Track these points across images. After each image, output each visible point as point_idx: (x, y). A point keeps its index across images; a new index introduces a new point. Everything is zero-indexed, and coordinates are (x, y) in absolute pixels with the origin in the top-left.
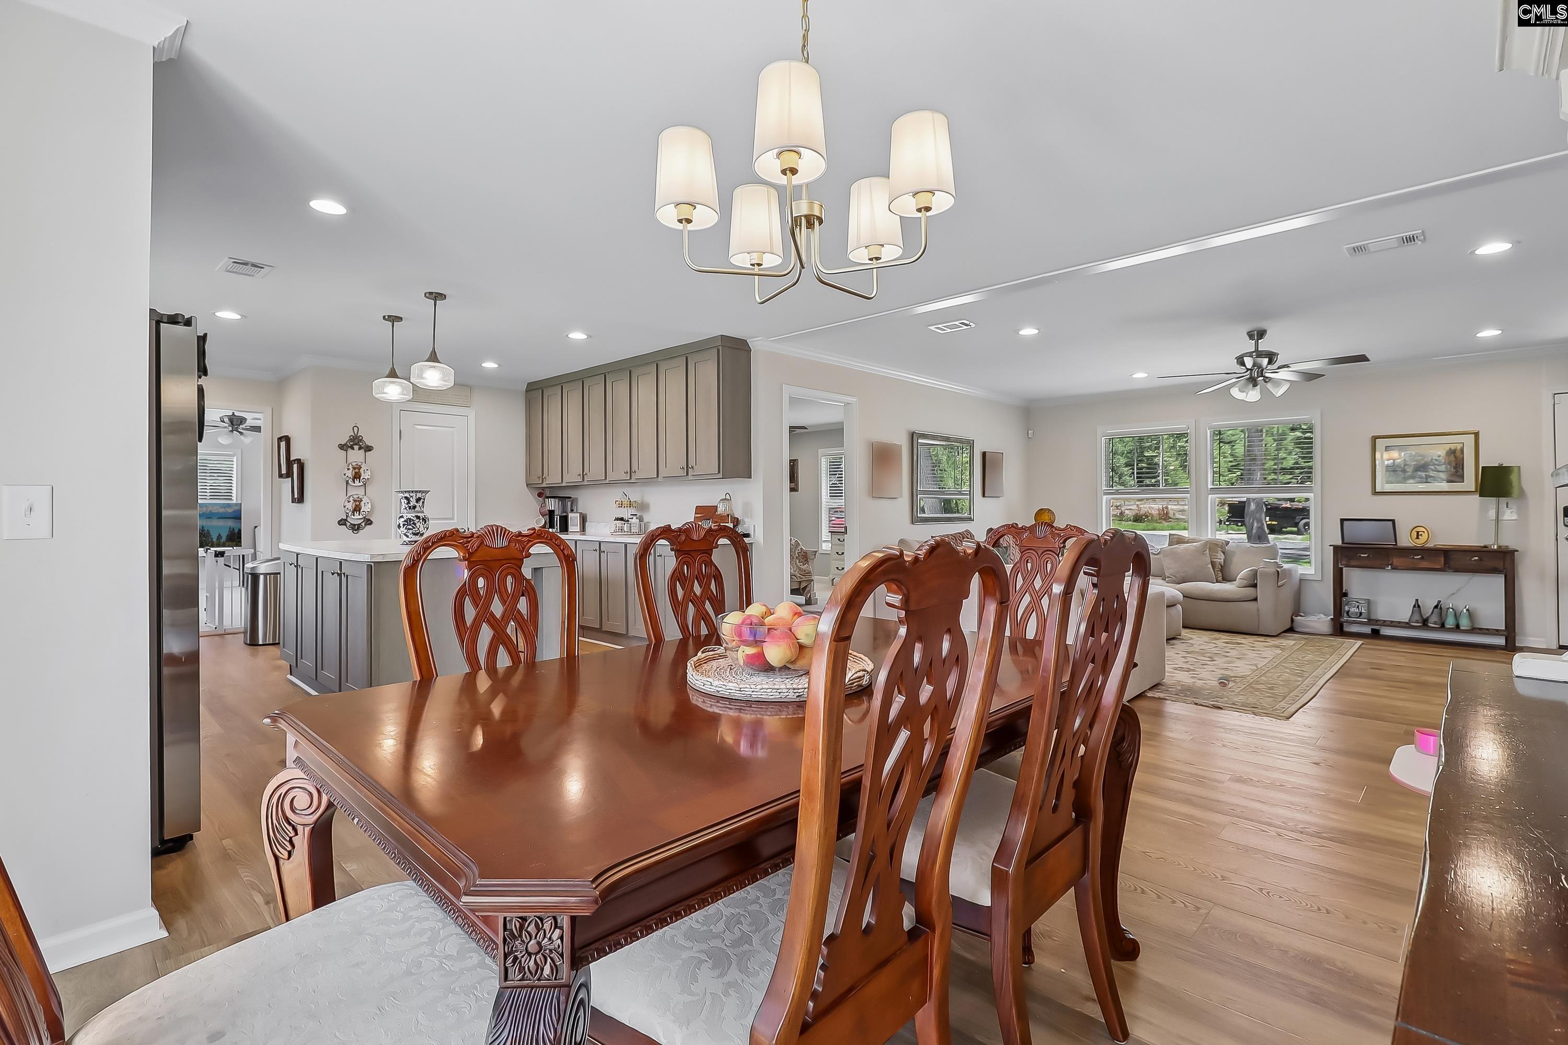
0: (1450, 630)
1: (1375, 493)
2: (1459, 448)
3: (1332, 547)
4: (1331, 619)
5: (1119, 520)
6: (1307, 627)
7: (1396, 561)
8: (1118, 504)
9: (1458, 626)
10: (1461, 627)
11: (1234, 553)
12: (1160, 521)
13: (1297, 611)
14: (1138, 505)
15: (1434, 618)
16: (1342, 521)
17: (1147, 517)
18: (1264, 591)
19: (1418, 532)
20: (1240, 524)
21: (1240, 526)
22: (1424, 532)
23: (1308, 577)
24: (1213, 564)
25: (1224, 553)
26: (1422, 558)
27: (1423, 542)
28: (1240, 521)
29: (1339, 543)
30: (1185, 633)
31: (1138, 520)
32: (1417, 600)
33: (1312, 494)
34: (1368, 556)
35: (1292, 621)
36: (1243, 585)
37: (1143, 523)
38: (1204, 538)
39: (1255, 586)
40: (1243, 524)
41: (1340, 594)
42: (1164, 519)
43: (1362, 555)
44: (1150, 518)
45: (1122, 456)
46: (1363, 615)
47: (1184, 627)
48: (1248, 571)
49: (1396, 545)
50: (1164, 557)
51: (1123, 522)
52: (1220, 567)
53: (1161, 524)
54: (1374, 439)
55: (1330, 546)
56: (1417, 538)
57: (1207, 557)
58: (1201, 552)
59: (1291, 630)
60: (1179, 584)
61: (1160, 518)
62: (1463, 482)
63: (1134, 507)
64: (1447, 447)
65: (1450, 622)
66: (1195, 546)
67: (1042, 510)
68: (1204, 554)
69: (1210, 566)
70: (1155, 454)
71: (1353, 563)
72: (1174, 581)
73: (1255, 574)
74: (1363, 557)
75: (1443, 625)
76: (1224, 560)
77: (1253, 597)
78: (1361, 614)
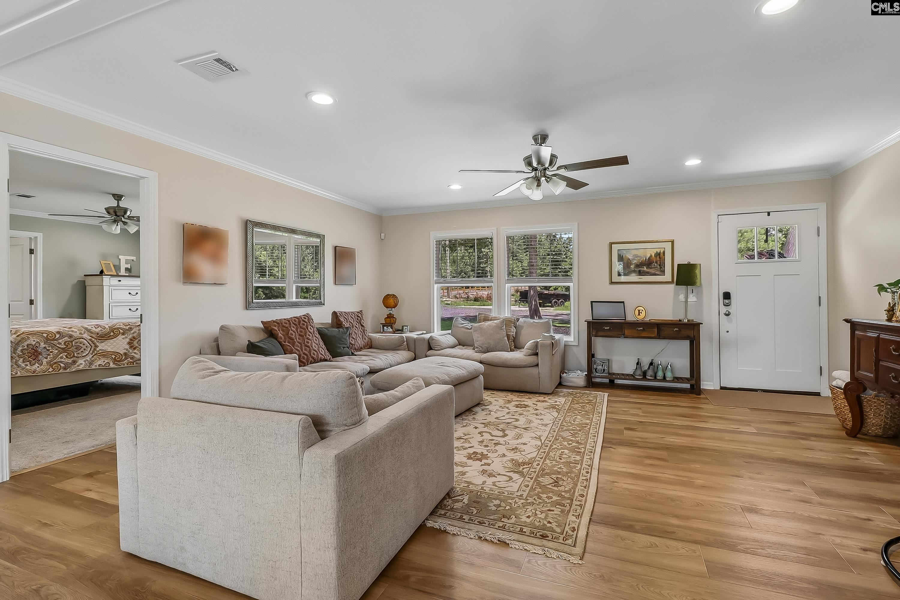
0: (660, 381)
1: (612, 283)
2: (662, 251)
3: (587, 322)
4: (586, 374)
5: (467, 300)
6: (571, 382)
7: (627, 332)
8: (467, 292)
9: (664, 377)
10: (666, 378)
11: (522, 327)
12: (487, 301)
13: (562, 371)
14: (477, 292)
15: (650, 373)
16: (592, 302)
17: (481, 298)
18: (544, 359)
19: (639, 311)
20: (525, 302)
21: (525, 303)
22: (643, 310)
23: (569, 343)
24: (508, 336)
25: (515, 328)
26: (644, 330)
27: (643, 318)
28: (525, 301)
29: (590, 319)
30: (487, 396)
31: (476, 300)
32: (639, 359)
33: (572, 284)
34: (610, 329)
35: (561, 377)
36: (528, 354)
37: (478, 302)
38: (502, 316)
39: (537, 354)
40: (527, 302)
41: (591, 356)
42: (489, 300)
43: (606, 328)
44: (482, 299)
45: (469, 266)
46: (606, 371)
47: (486, 388)
48: (533, 343)
49: (625, 320)
50: (474, 332)
51: (469, 302)
52: (513, 339)
53: (488, 303)
54: (611, 244)
55: (585, 321)
56: (639, 315)
57: (504, 331)
58: (499, 327)
59: (560, 385)
60: (485, 353)
61: (487, 299)
62: (665, 275)
63: (475, 293)
64: (655, 251)
65: (660, 375)
66: (496, 323)
67: (388, 295)
68: (502, 329)
69: (506, 338)
70: (486, 266)
71: (600, 334)
72: (480, 350)
73: (536, 345)
74: (606, 329)
75: (655, 377)
76: (516, 333)
77: (536, 363)
78: (604, 370)
